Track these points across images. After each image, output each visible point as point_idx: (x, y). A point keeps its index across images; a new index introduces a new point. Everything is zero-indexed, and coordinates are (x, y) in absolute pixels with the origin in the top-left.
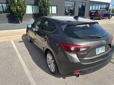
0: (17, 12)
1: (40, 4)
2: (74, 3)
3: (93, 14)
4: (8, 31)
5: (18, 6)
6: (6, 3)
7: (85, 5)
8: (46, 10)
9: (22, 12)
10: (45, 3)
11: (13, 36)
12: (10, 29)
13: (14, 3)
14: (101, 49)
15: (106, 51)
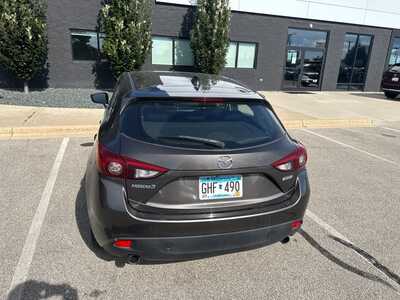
0: (120, 58)
1: (196, 35)
2: (325, 34)
3: (394, 79)
4: (75, 110)
5: (124, 38)
6: (96, 31)
7: (371, 43)
8: (213, 56)
9: (135, 57)
10: (212, 34)
11: (78, 127)
12: (85, 107)
13: (114, 29)
14: (224, 184)
15: (248, 198)
